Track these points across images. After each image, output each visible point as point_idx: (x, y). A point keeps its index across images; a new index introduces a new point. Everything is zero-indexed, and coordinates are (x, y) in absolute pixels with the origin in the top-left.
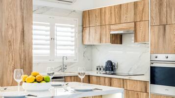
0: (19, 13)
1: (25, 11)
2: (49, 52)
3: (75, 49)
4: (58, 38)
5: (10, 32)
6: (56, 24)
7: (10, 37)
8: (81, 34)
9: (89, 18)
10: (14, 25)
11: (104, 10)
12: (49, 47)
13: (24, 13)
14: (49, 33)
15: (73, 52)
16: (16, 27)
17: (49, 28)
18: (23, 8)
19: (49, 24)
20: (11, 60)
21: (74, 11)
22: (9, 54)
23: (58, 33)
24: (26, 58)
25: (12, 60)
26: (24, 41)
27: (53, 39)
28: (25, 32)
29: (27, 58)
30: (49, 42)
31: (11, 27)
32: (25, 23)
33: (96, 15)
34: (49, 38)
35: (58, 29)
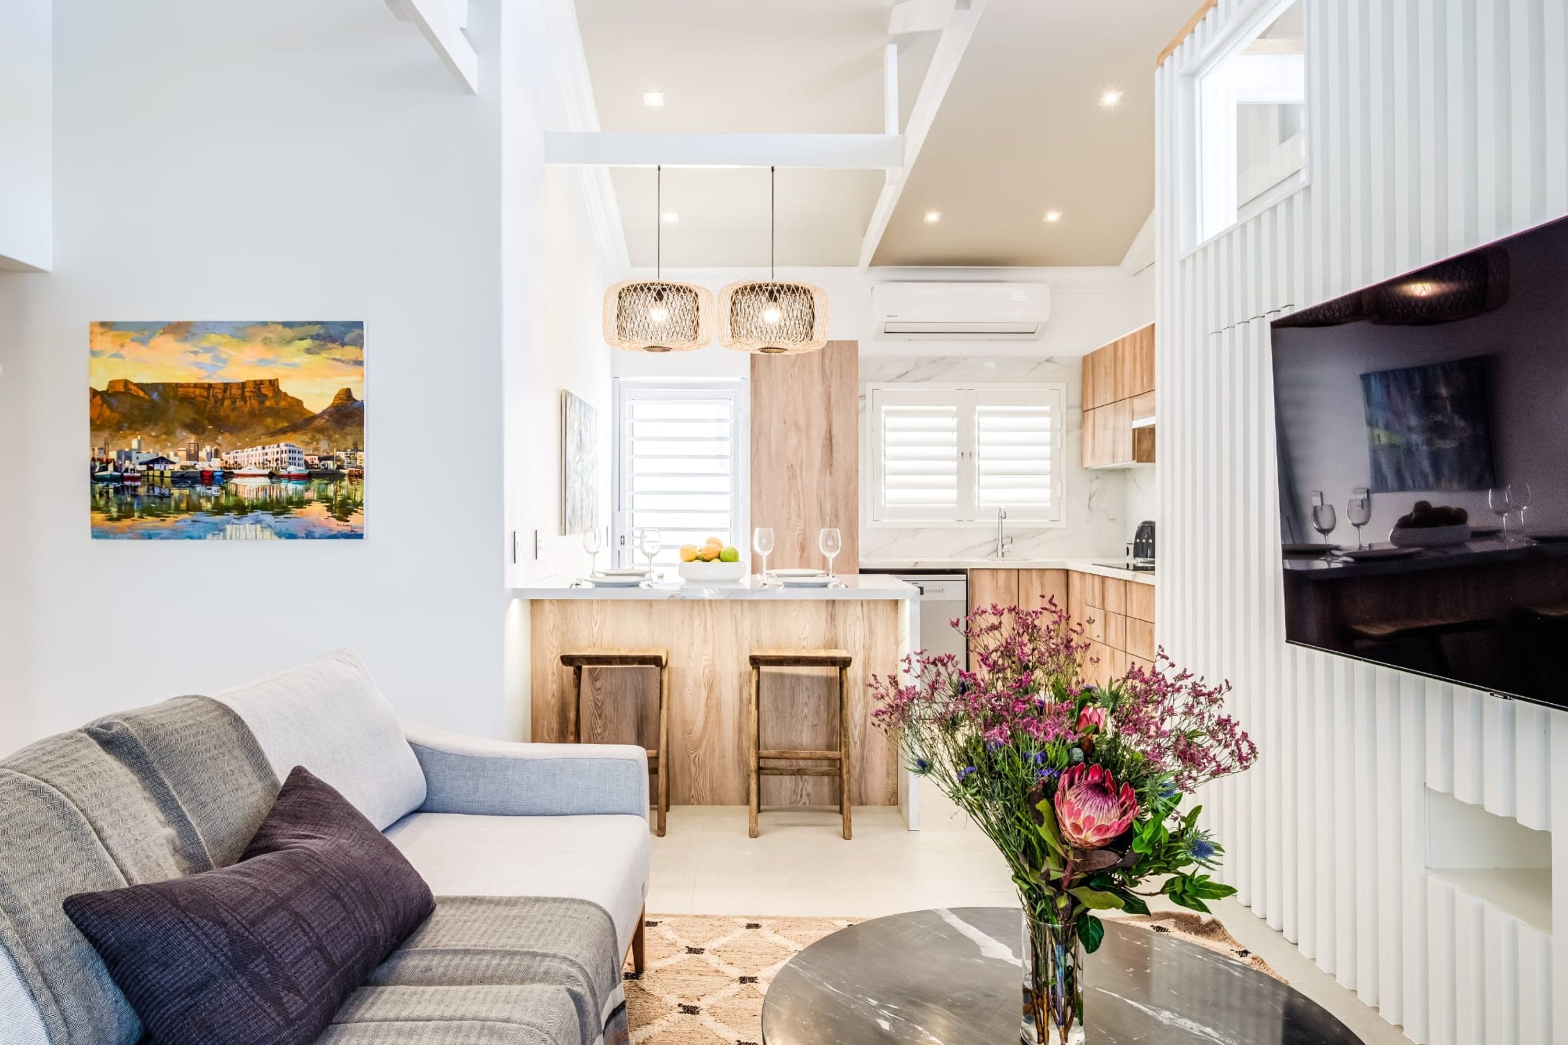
0: (818, 390)
1: (835, 383)
2: (952, 494)
3: (1052, 486)
4: (984, 451)
5: (793, 442)
6: (978, 408)
7: (791, 457)
8: (1076, 433)
9: (1094, 377)
10: (802, 422)
11: (1120, 347)
12: (953, 479)
13: (833, 385)
14: (953, 437)
15: (1046, 493)
16: (808, 427)
17: (953, 422)
18: (828, 371)
19: (954, 408)
20: (794, 517)
21: (1048, 361)
22: (789, 501)
23: (984, 436)
24: (837, 511)
25: (799, 516)
26: (831, 465)
27: (967, 455)
28: (834, 441)
29: (841, 513)
30: (953, 465)
31: (793, 428)
32: (834, 415)
33: (1106, 368)
34: (954, 451)
35: (985, 421)
